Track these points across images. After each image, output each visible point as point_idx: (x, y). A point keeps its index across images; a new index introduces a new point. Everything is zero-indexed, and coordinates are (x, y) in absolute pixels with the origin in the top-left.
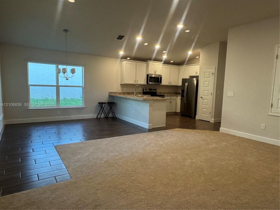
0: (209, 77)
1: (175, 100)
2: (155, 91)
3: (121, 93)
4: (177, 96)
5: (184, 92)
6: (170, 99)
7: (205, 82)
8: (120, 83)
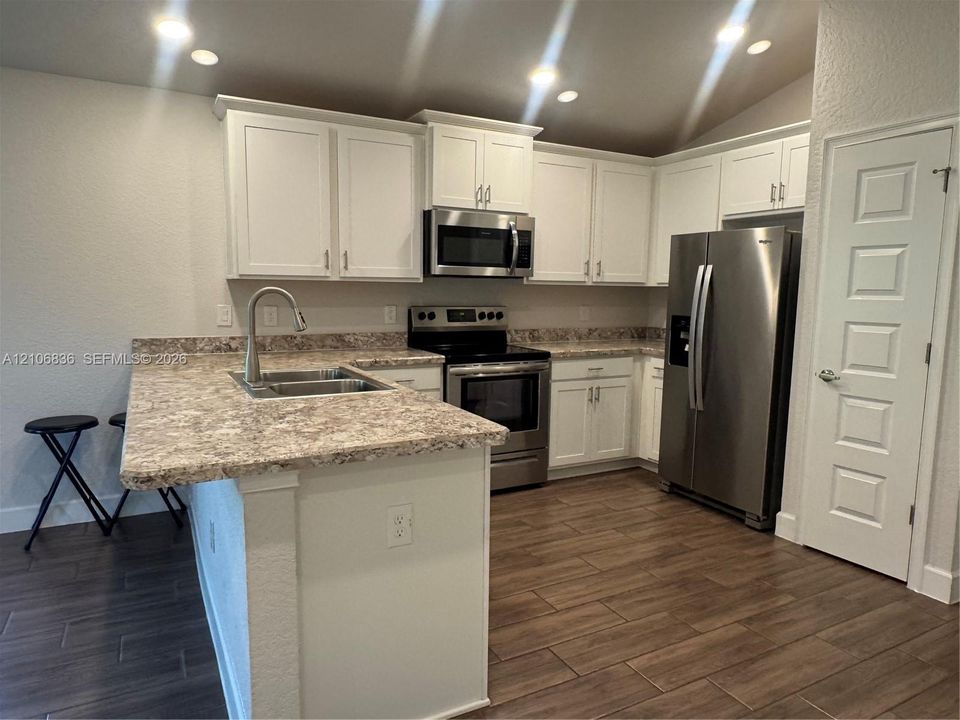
0: (902, 211)
1: (623, 381)
2: (494, 322)
3: (234, 345)
4: (641, 354)
5: (687, 330)
6: (592, 374)
7: (862, 254)
8: (221, 274)
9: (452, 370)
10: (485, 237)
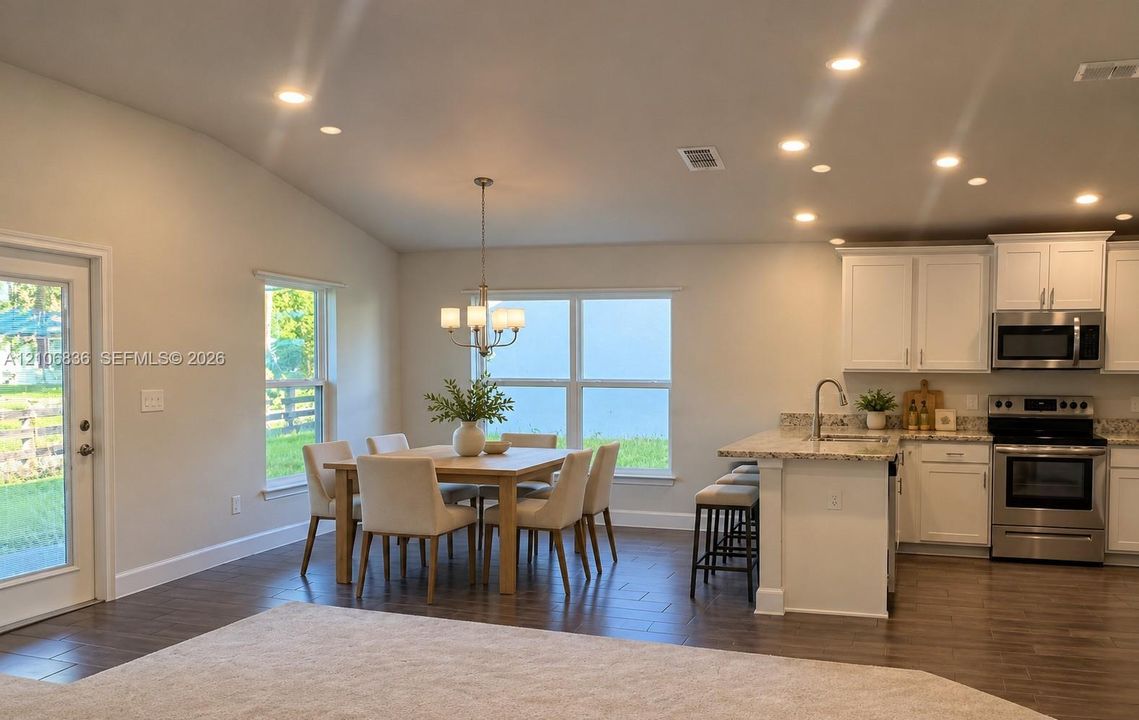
2: (1077, 411)
9: (999, 448)
10: (1046, 333)
